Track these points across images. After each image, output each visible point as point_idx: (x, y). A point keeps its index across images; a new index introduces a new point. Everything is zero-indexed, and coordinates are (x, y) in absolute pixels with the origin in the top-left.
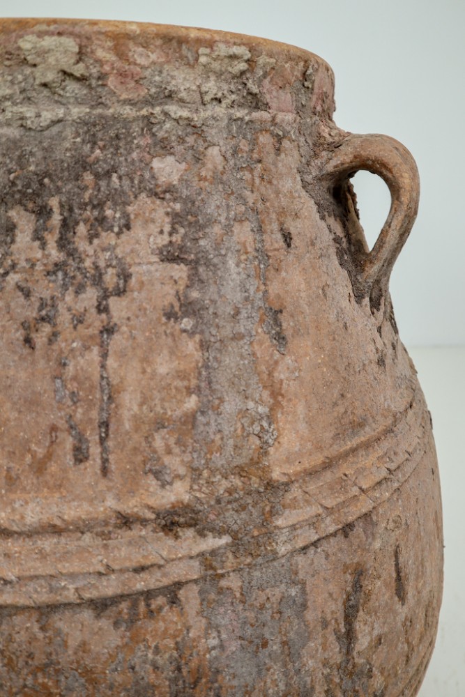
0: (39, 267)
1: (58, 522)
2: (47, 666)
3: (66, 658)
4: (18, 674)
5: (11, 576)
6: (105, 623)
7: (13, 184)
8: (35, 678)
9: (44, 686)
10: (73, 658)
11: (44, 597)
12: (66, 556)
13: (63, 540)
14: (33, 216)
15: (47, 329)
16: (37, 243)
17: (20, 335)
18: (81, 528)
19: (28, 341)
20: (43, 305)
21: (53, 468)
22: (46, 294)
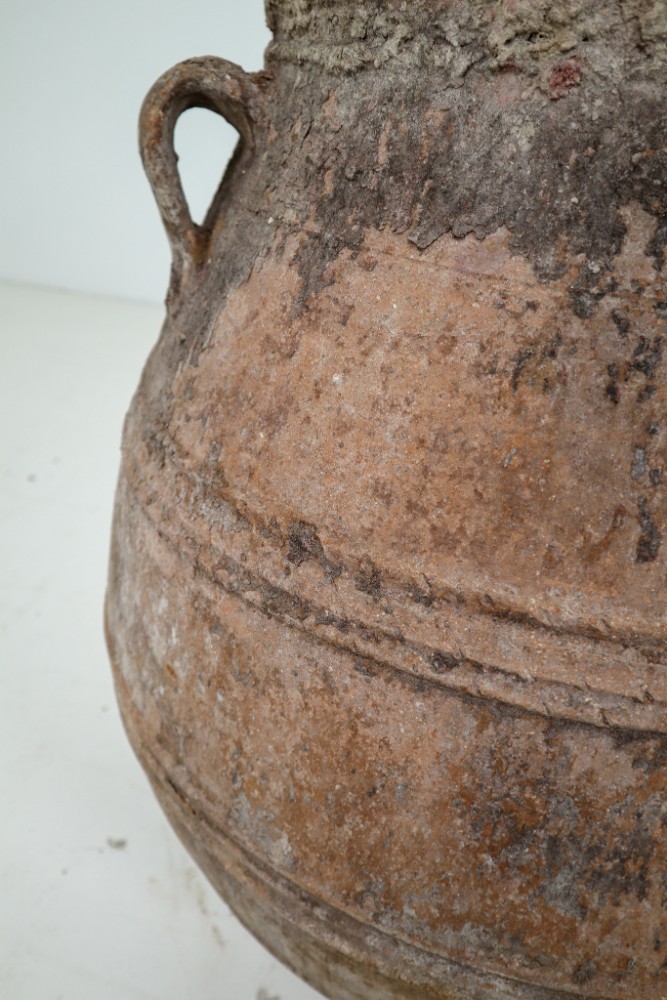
0: (648, 294)
1: (601, 627)
2: (539, 782)
3: (565, 781)
4: (504, 780)
5: (526, 674)
6: (623, 757)
7: (636, 168)
8: (522, 791)
9: (530, 802)
10: (574, 783)
11: (560, 708)
12: (598, 668)
13: (599, 649)
14: (655, 220)
15: (640, 380)
16: (651, 260)
17: (602, 381)
18: (625, 640)
19: (612, 392)
20: (640, 350)
21: (608, 559)
22: (650, 333)
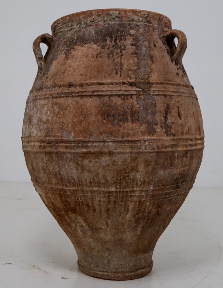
0: (111, 45)
1: (113, 82)
2: (109, 105)
3: (112, 104)
4: (104, 107)
5: (104, 90)
6: (119, 99)
7: (107, 33)
8: (107, 108)
9: (109, 109)
10: (114, 104)
11: (109, 93)
12: (114, 87)
13: (113, 86)
14: (110, 38)
15: (112, 55)
16: (110, 42)
17: (107, 55)
18: (116, 83)
19: (109, 56)
20: (111, 51)
21: (112, 75)
22: (112, 49)
